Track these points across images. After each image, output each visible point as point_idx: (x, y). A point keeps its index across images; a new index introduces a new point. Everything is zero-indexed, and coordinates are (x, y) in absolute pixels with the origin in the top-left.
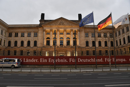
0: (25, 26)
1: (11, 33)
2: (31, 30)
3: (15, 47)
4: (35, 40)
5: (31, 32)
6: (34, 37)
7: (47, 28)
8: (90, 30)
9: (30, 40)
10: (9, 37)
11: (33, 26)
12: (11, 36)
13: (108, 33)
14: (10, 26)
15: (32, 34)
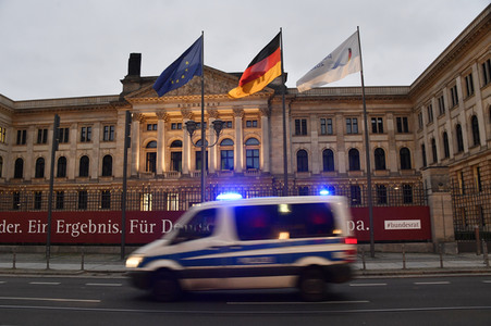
0: (71, 103)
1: (25, 132)
2: (92, 116)
3: (38, 181)
4: (106, 152)
5: (92, 123)
6: (104, 140)
7: (147, 107)
8: (315, 107)
9: (90, 154)
10: (18, 143)
11: (98, 101)
12: (24, 143)
13: (390, 115)
14: (22, 106)
15: (97, 132)
